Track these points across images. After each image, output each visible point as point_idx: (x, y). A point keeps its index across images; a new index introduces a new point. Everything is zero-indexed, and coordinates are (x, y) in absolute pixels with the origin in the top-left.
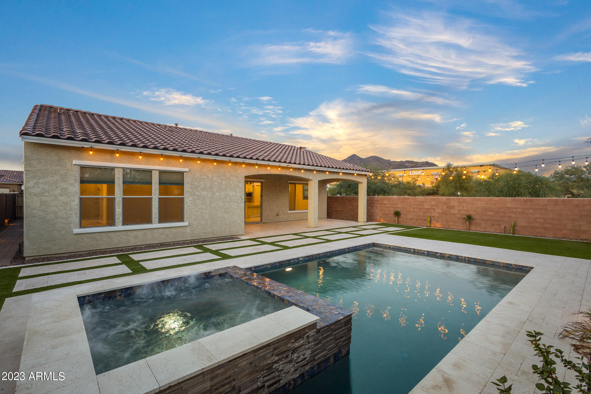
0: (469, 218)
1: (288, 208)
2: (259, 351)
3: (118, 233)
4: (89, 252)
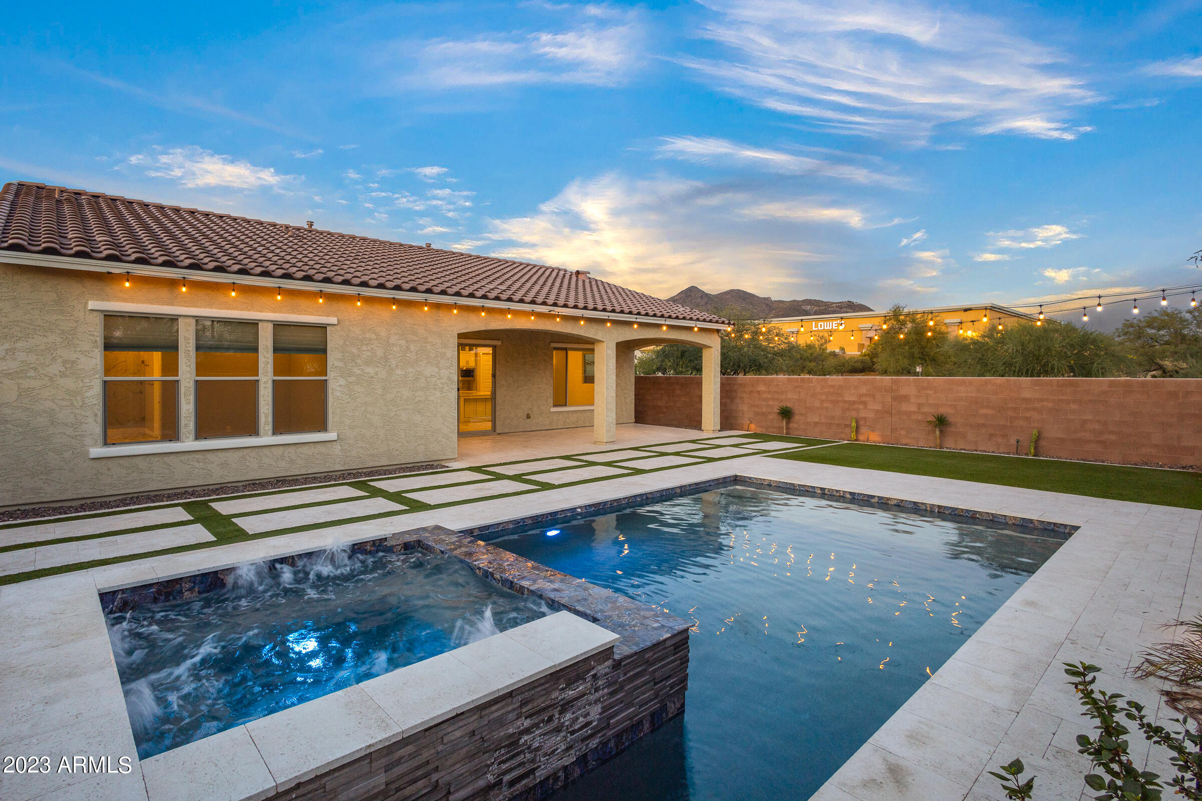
0: (941, 422)
1: (551, 401)
2: (489, 706)
3: (184, 458)
4: (123, 497)
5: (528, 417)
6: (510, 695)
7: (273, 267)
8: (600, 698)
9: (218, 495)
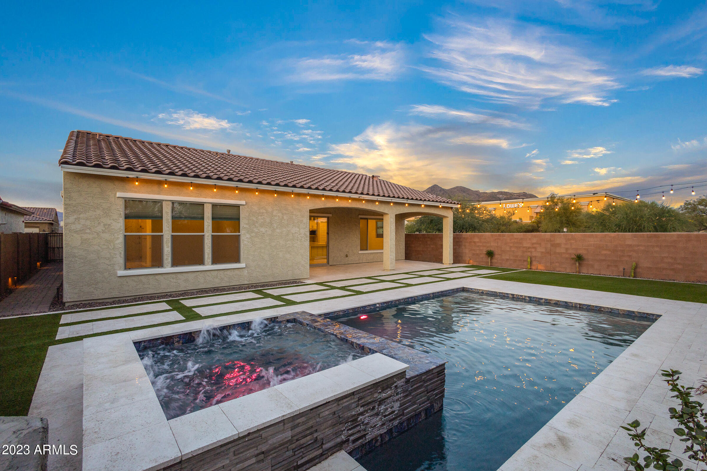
0: (579, 258)
1: (359, 248)
2: (343, 399)
3: (166, 276)
4: (134, 297)
5: (347, 256)
6: (353, 394)
7: (212, 174)
8: (399, 399)
9: (184, 296)
